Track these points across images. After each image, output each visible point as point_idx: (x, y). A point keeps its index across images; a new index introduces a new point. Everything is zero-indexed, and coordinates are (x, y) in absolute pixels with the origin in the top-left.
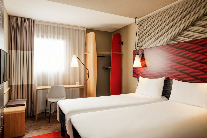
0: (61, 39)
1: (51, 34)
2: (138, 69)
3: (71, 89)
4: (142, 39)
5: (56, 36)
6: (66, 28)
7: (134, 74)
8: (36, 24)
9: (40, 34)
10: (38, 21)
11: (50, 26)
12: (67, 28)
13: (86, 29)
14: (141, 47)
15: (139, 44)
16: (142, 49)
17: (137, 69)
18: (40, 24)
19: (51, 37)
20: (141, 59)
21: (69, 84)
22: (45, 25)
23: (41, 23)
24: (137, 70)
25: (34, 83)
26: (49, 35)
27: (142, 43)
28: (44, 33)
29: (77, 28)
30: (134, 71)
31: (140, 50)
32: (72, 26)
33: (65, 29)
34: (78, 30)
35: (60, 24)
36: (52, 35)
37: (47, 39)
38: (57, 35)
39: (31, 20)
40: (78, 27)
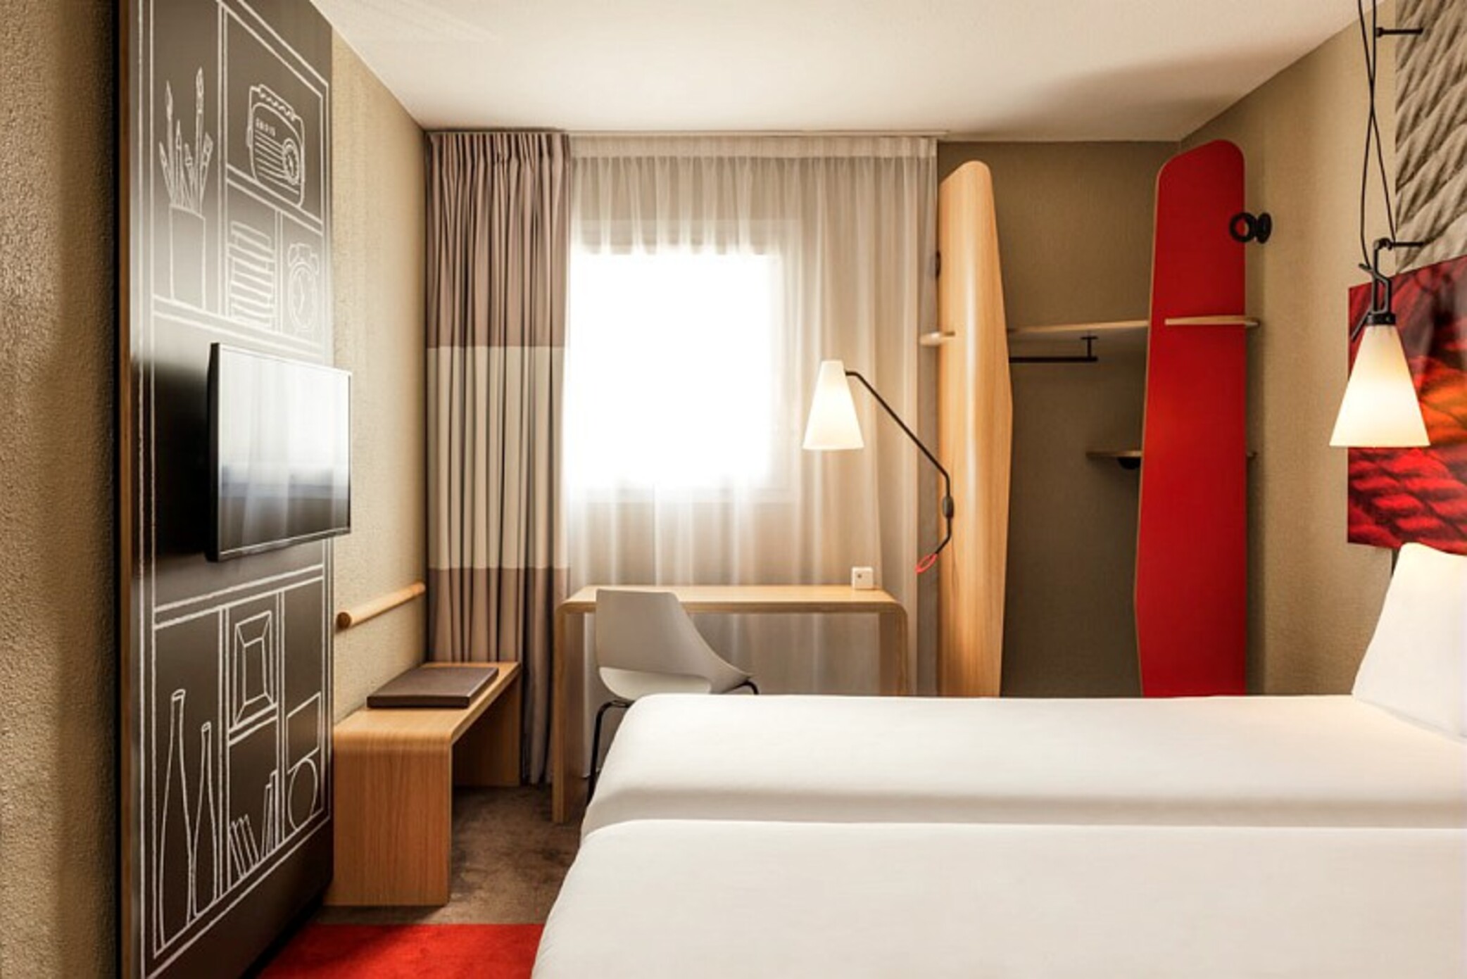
0: (746, 247)
1: (674, 215)
2: (1397, 466)
3: (816, 617)
4: (1430, 170)
5: (710, 227)
6: (780, 161)
7: (1359, 511)
8: (585, 160)
9: (606, 226)
10: (594, 138)
11: (673, 160)
12: (792, 160)
13: (941, 145)
14: (1421, 245)
15: (1408, 217)
16: (1434, 269)
17: (1386, 465)
18: (606, 160)
19: (674, 241)
20: (1428, 368)
21: (806, 580)
22: (639, 160)
23: (611, 151)
24: (1391, 475)
25: (562, 563)
26: (662, 226)
27: (1435, 204)
28: (629, 217)
29: (863, 150)
30: (1361, 486)
31: (1415, 272)
32: (829, 137)
33: (773, 165)
34: (877, 159)
35: (735, 138)
36: (685, 226)
37: (649, 252)
38: (721, 216)
39: (549, 139)
40: (874, 137)
